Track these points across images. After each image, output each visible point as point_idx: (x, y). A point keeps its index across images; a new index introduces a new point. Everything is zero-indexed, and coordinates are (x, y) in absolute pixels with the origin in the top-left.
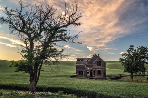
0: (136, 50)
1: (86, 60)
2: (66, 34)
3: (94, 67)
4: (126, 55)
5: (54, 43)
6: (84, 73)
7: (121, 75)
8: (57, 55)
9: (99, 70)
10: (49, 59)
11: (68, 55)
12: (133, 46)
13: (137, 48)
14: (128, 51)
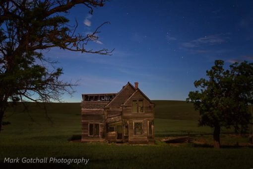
0: (228, 71)
1: (106, 99)
2: (65, 29)
3: (125, 115)
4: (204, 85)
5: (36, 54)
6: (101, 130)
7: (191, 133)
8: (46, 82)
9: (139, 121)
10: (23, 94)
11: (73, 83)
12: (221, 62)
13: (231, 66)
14: (210, 73)
